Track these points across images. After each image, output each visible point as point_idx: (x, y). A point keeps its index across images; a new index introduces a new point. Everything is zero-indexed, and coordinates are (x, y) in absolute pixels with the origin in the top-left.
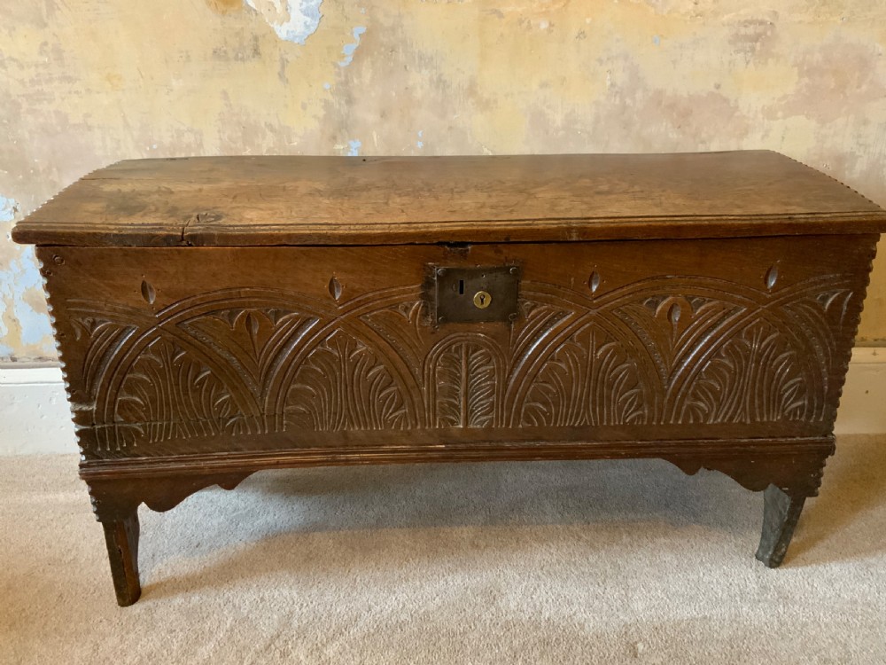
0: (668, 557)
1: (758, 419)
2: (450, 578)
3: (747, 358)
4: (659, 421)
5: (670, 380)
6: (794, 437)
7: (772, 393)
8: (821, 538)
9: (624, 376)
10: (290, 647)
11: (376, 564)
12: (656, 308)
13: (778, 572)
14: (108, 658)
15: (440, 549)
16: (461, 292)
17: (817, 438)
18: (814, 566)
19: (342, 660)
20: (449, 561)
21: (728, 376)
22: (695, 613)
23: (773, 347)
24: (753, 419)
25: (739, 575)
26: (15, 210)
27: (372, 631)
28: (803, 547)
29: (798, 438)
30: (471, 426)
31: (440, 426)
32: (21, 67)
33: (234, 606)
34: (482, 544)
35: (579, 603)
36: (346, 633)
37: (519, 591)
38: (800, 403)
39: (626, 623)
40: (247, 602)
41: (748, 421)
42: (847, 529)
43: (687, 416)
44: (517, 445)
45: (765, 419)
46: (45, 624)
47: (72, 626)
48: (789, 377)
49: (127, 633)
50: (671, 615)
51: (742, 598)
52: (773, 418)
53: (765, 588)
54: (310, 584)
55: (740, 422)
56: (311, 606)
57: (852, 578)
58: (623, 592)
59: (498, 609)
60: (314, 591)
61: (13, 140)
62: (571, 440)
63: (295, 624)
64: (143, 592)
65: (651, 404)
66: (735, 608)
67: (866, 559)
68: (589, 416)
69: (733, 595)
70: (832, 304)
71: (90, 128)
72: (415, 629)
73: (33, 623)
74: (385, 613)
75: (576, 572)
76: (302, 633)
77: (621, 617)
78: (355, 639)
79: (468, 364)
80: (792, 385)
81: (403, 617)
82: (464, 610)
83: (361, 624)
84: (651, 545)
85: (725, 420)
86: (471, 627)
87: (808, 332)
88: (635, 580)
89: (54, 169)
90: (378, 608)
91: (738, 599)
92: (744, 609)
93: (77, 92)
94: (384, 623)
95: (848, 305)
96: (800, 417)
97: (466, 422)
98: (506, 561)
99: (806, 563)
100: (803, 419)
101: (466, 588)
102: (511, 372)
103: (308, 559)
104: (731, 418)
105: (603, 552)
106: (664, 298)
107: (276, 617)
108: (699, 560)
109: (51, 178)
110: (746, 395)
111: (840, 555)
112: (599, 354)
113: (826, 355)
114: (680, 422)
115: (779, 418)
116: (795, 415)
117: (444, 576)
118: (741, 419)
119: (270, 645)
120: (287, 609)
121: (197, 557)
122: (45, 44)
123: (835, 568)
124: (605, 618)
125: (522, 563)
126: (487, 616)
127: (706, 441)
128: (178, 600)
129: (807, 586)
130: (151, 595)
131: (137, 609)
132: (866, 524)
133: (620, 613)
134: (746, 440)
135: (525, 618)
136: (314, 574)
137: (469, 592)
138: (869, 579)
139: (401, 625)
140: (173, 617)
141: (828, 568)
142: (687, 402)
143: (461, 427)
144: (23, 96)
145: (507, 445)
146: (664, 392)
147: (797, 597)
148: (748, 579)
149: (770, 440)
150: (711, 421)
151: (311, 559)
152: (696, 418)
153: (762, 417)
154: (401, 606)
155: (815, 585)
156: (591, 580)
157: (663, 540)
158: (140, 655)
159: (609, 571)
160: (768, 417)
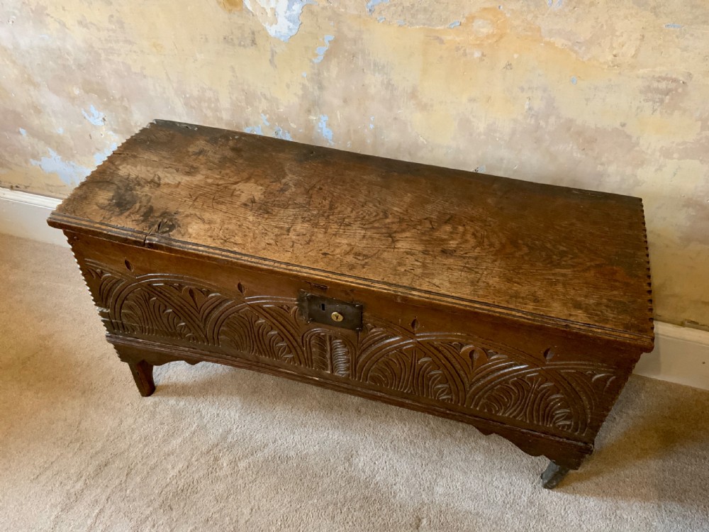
0: (479, 457)
1: (535, 422)
2: (331, 432)
3: (528, 392)
4: (463, 404)
5: (470, 387)
6: (561, 438)
7: (546, 413)
8: (597, 474)
9: (438, 377)
10: (221, 455)
12: (461, 348)
13: (549, 493)
14: (124, 432)
15: (336, 407)
16: (323, 309)
17: (579, 443)
18: (578, 495)
19: (246, 474)
20: (336, 419)
21: (513, 396)
22: (473, 509)
23: (549, 390)
24: (532, 421)
25: (520, 487)
26: (104, 120)
27: (270, 458)
28: (580, 479)
30: (336, 374)
31: (316, 369)
32: (99, 30)
33: (201, 416)
34: (363, 410)
35: (402, 477)
36: (255, 455)
37: (369, 455)
38: (568, 423)
39: (423, 502)
40: (209, 415)
41: (528, 422)
42: (622, 472)
43: (483, 407)
45: (540, 424)
46: (100, 398)
47: (113, 403)
48: (559, 408)
49: (139, 417)
50: (456, 505)
51: (511, 506)
52: (547, 425)
53: (531, 503)
54: (249, 412)
55: (522, 420)
56: (243, 428)
57: (598, 515)
58: (435, 476)
59: (350, 465)
60: (249, 418)
61: (98, 76)
62: (402, 398)
63: (229, 440)
64: (157, 388)
65: (457, 395)
66: (503, 513)
67: (620, 502)
68: (414, 389)
69: (506, 502)
70: (598, 379)
71: (145, 76)
72: (295, 465)
73: (94, 395)
74: (282, 447)
75: (412, 452)
76: (231, 447)
77: (423, 496)
78: (258, 461)
79: (331, 345)
80: (562, 413)
81: (292, 453)
82: (330, 460)
83: (266, 451)
84: (473, 444)
85: (511, 417)
87: (578, 389)
88: (448, 470)
89: (125, 99)
90: (280, 442)
91: (508, 506)
92: (507, 516)
93: (135, 52)
94: (279, 455)
95: (611, 383)
96: (567, 430)
97: (332, 371)
98: (371, 429)
99: (574, 492)
100: (570, 431)
101: (338, 443)
102: (360, 355)
103: (254, 391)
104: (515, 417)
105: (438, 440)
106: (467, 344)
107: (221, 431)
108: (499, 467)
109: (123, 104)
110: (527, 407)
111: (602, 493)
112: (419, 362)
113: (590, 404)
114: (478, 409)
115: (551, 426)
116: (564, 427)
117: (328, 429)
120: (229, 426)
121: (193, 371)
122: (112, 16)
123: (591, 503)
124: (412, 494)
125: (381, 434)
126: (341, 468)
127: (495, 423)
128: (172, 401)
129: (562, 511)
130: (159, 393)
131: (150, 400)
132: (639, 472)
133: (423, 493)
134: (525, 431)
135: (363, 477)
136: (254, 405)
137: (338, 447)
138: (610, 520)
139: (288, 458)
140: (166, 413)
141: (586, 501)
142: (483, 401)
143: (329, 372)
144: (102, 49)
145: (359, 389)
146: (465, 392)
147: (550, 518)
148: (525, 492)
149: (543, 435)
150: (500, 414)
151: (255, 392)
152: (490, 411)
153: (538, 421)
154: (294, 444)
155: (569, 512)
156: (419, 461)
157: (484, 442)
158: (141, 436)
159: (435, 457)
160: (543, 423)
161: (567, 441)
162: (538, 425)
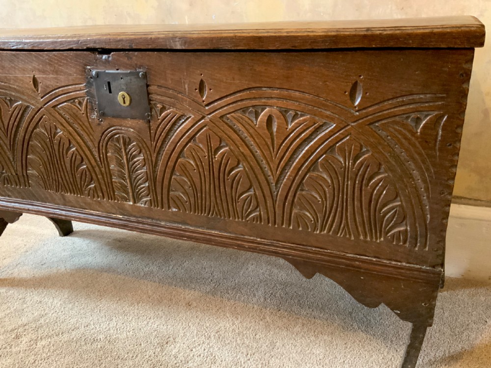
1: (362, 237)
5: (277, 187)
6: (400, 262)
7: (372, 213)
11: (119, 300)
16: (110, 91)
17: (424, 267)
21: (327, 190)
23: (367, 166)
24: (357, 236)
27: (75, 339)
29: (404, 264)
30: (138, 204)
38: (402, 229)
41: (353, 238)
43: (297, 223)
44: (168, 224)
45: (368, 239)
48: (387, 199)
52: (376, 239)
54: (72, 301)
60: (70, 305)
62: (208, 228)
63: (41, 321)
65: (265, 207)
70: (425, 127)
72: (99, 347)
74: (93, 331)
78: (60, 341)
80: (392, 208)
81: (100, 337)
83: (74, 333)
85: (331, 233)
86: (133, 357)
90: (92, 327)
94: (86, 337)
95: (443, 130)
96: (405, 242)
97: (134, 200)
100: (407, 245)
103: (86, 286)
104: (336, 232)
113: (425, 181)
114: (291, 228)
115: (382, 239)
116: (399, 239)
118: (346, 234)
119: (16, 329)
127: (314, 249)
134: (351, 255)
136: (81, 296)
142: (295, 211)
143: (132, 203)
145: (163, 223)
146: (273, 198)
149: (374, 260)
150: (318, 232)
152: (306, 227)
153: (365, 235)
160: (371, 237)
161: (407, 265)
162: (366, 242)
